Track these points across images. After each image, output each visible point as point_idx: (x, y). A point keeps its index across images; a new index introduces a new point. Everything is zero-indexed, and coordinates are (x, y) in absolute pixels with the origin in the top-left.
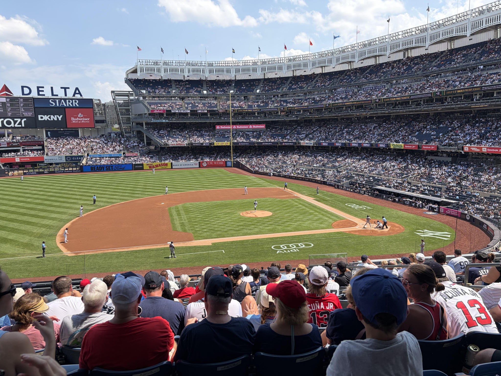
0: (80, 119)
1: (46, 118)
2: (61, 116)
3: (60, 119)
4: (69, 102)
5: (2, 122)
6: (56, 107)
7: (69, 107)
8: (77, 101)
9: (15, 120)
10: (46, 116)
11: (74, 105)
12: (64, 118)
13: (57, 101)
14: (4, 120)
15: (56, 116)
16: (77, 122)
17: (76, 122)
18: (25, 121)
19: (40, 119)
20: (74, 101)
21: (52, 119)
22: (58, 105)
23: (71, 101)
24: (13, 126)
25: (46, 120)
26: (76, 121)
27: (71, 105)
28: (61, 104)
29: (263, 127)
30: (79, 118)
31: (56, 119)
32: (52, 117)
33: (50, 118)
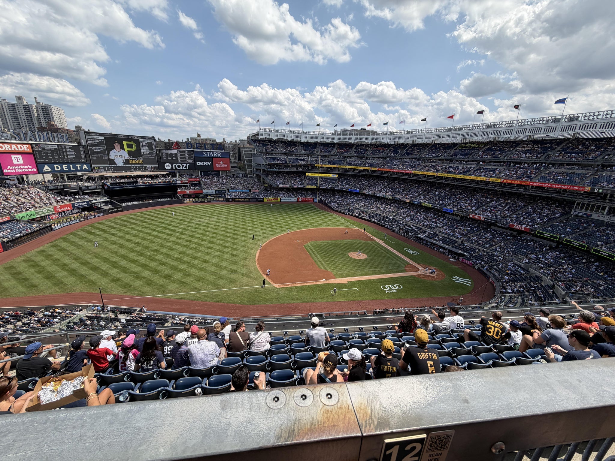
1: (201, 164)
2: (210, 163)
3: (209, 165)
4: (215, 153)
5: (175, 166)
6: (207, 157)
7: (215, 157)
9: (183, 164)
10: (201, 162)
11: (218, 156)
12: (212, 164)
13: (208, 153)
14: (176, 164)
15: (207, 163)
18: (188, 166)
19: (197, 164)
20: (218, 153)
21: (205, 165)
24: (182, 169)
28: (210, 155)
29: (337, 176)
31: (207, 165)
32: (205, 163)
33: (203, 164)
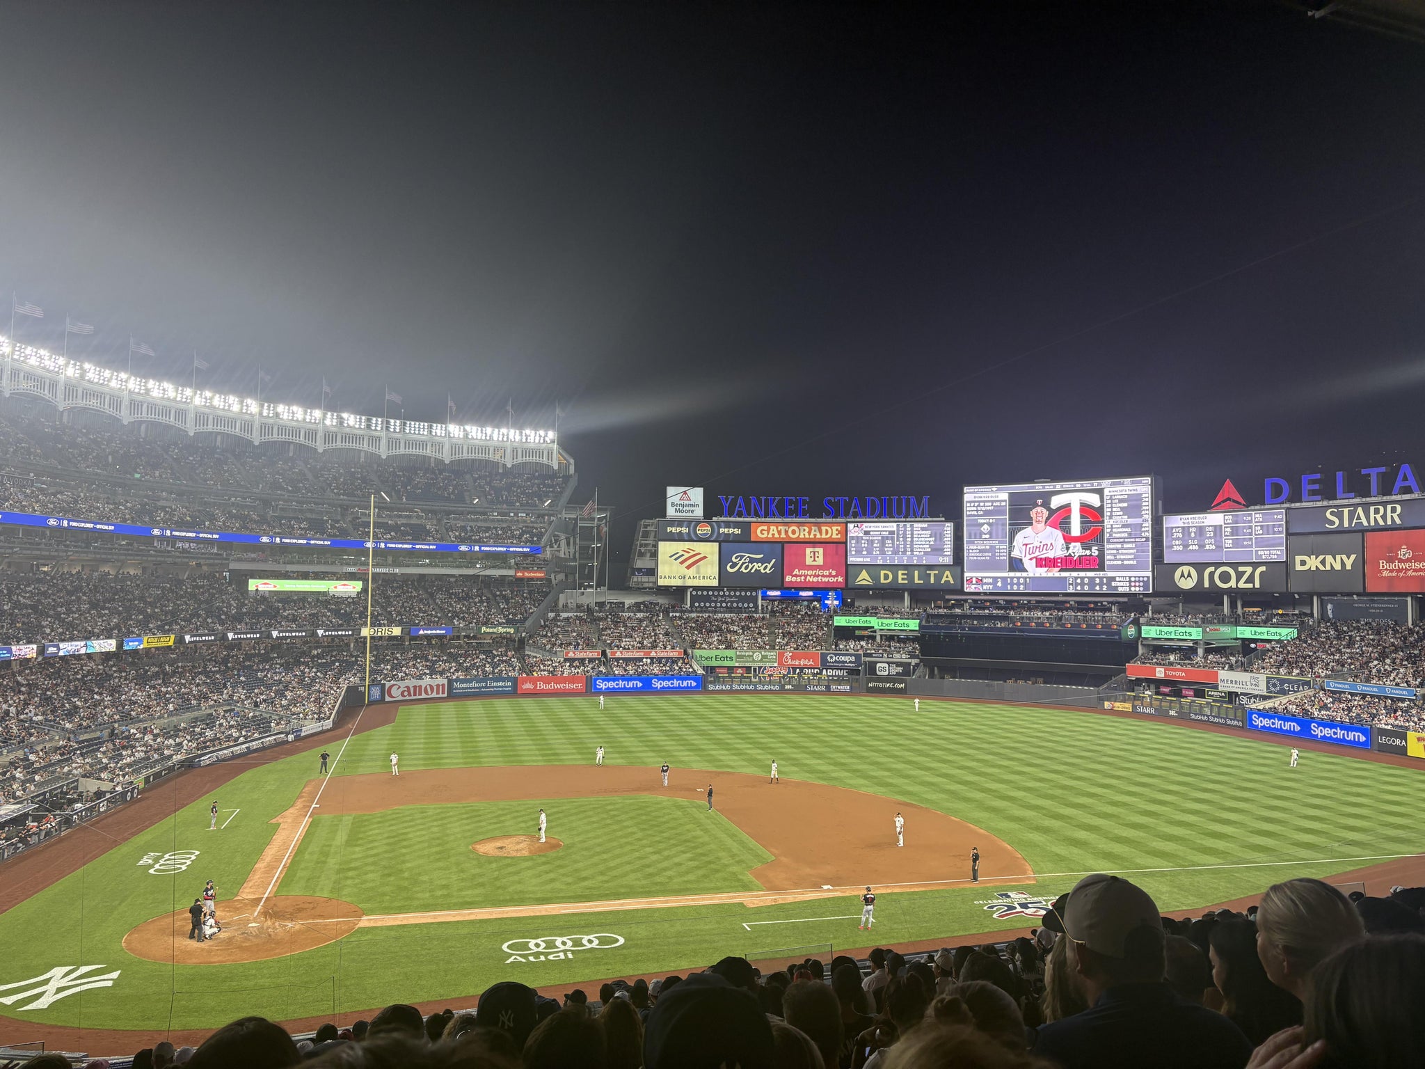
0: (1403, 566)
1: (1313, 563)
2: (1353, 557)
3: (1349, 567)
4: (1377, 512)
5: (1212, 575)
6: (1340, 531)
7: (1377, 529)
8: (1399, 508)
9: (1241, 569)
10: (1313, 557)
11: (1389, 522)
12: (1362, 562)
13: (1346, 511)
14: (1216, 570)
15: (1338, 557)
16: (1394, 574)
17: (1390, 574)
18: (1261, 573)
19: (1298, 567)
20: (1389, 507)
21: (1328, 568)
22: (1346, 524)
23: (1381, 509)
24: (1234, 586)
25: (1313, 568)
26: (1391, 571)
27: (1381, 523)
28: (1355, 521)
30: (1401, 561)
31: (1338, 567)
32: (1329, 558)
33: (1323, 562)
